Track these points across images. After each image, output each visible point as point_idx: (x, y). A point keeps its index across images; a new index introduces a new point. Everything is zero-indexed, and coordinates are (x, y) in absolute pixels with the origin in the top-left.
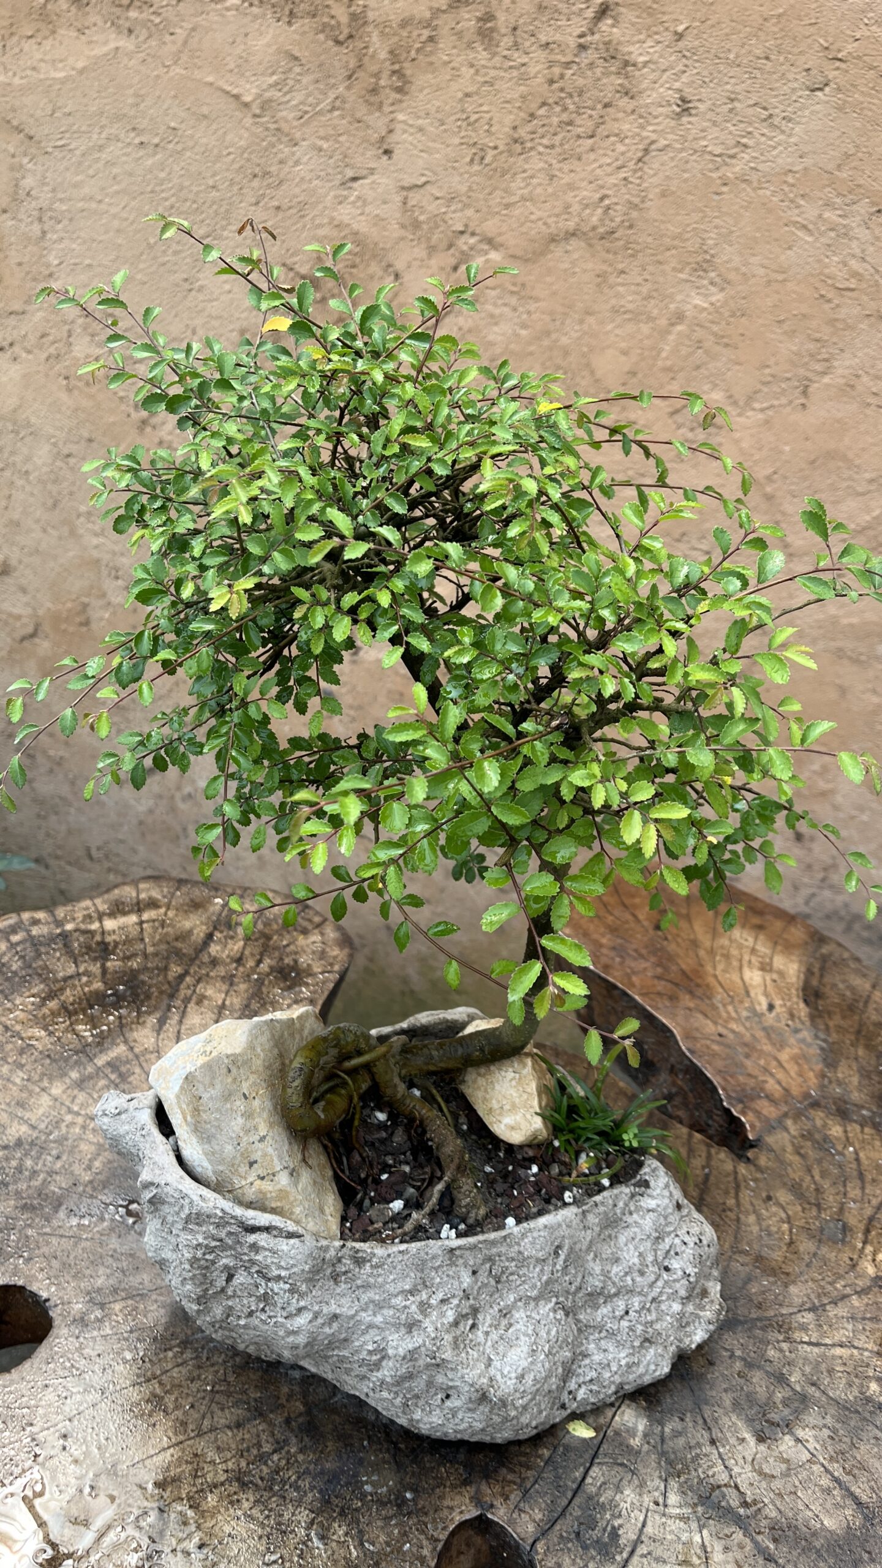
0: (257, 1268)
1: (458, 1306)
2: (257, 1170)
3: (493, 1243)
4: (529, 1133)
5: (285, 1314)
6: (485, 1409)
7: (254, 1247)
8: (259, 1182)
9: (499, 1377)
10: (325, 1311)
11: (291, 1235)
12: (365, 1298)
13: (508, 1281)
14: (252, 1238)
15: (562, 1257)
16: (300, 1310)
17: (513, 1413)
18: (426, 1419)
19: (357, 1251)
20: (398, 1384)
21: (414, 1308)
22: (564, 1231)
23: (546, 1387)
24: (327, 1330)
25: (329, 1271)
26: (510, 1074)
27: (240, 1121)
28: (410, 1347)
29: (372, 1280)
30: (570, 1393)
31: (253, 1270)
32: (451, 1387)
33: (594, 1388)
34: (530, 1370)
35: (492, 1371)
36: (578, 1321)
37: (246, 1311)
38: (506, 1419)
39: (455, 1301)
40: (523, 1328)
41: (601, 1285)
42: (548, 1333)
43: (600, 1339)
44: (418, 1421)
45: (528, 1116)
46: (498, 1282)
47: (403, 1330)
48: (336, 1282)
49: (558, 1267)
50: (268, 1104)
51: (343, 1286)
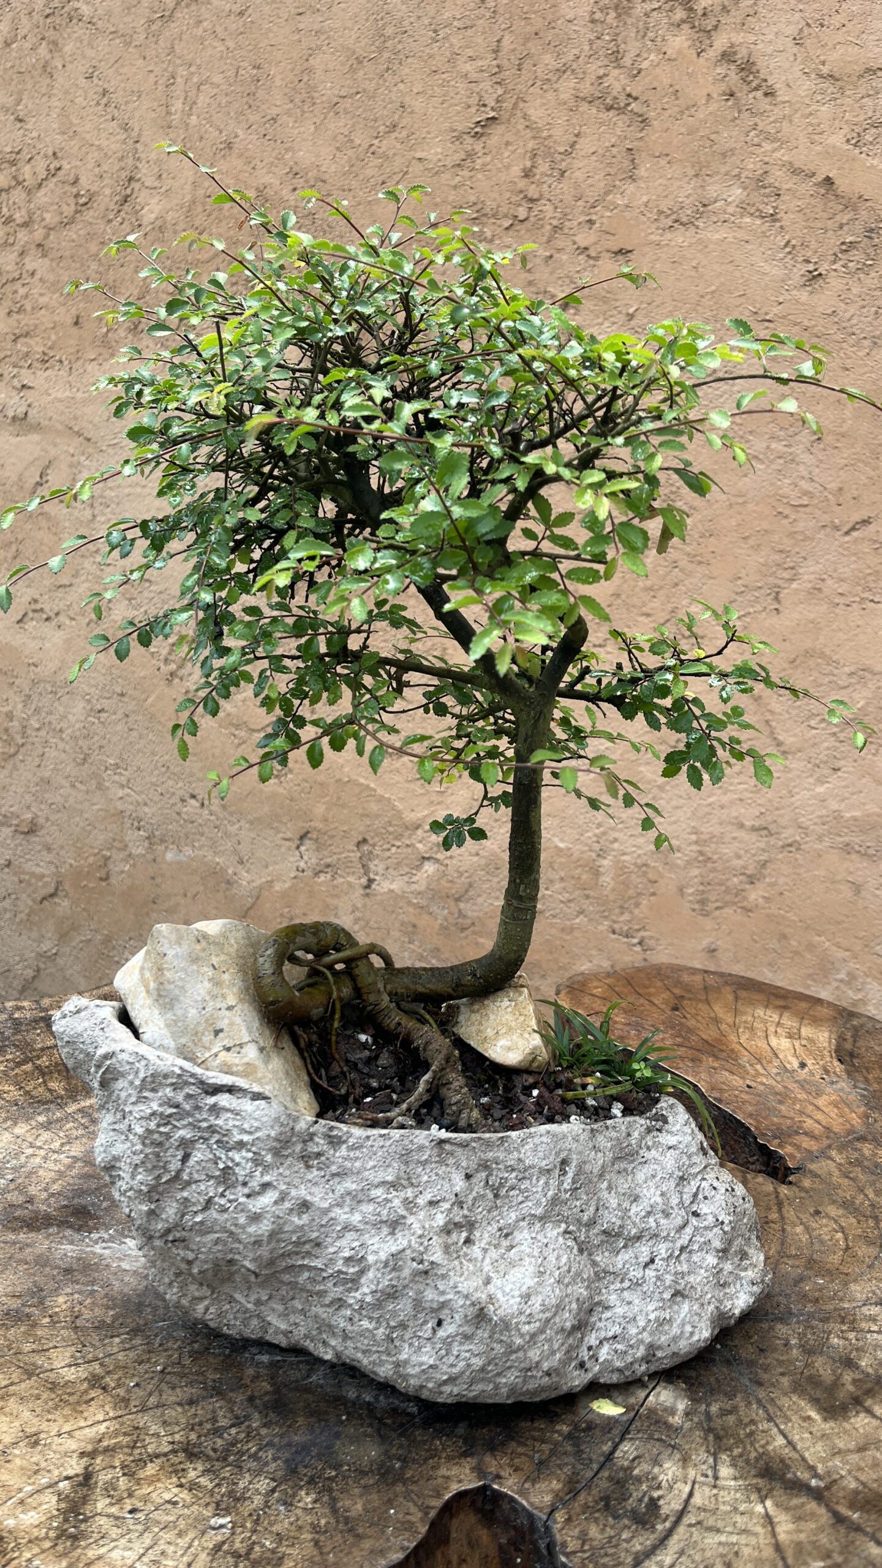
0: (216, 1137)
1: (450, 1210)
2: (223, 1040)
3: (488, 1144)
4: (527, 1051)
5: (246, 1191)
6: (483, 1334)
7: (215, 1109)
8: (224, 1053)
9: (500, 1295)
10: (294, 1192)
11: (257, 1096)
12: (340, 1189)
13: (507, 1197)
14: (211, 1100)
15: (570, 1175)
16: (266, 1186)
17: (518, 1341)
18: (414, 1358)
19: (331, 1128)
20: (378, 1305)
21: (396, 1202)
22: (569, 1144)
23: (557, 1319)
24: (296, 1219)
25: (298, 1148)
26: (506, 1003)
27: (207, 985)
28: (394, 1249)
29: (348, 1164)
30: (590, 1348)
31: (213, 1141)
32: (443, 1305)
33: (620, 1347)
34: (537, 1293)
35: (491, 1289)
36: (594, 1264)
37: (202, 1199)
38: (511, 1350)
39: (446, 1206)
40: (528, 1250)
41: (619, 1223)
42: (558, 1258)
43: (623, 1290)
44: (406, 1362)
45: (526, 1035)
46: (496, 1196)
47: (385, 1230)
48: (308, 1167)
49: (566, 1186)
50: (239, 983)
51: (316, 1173)
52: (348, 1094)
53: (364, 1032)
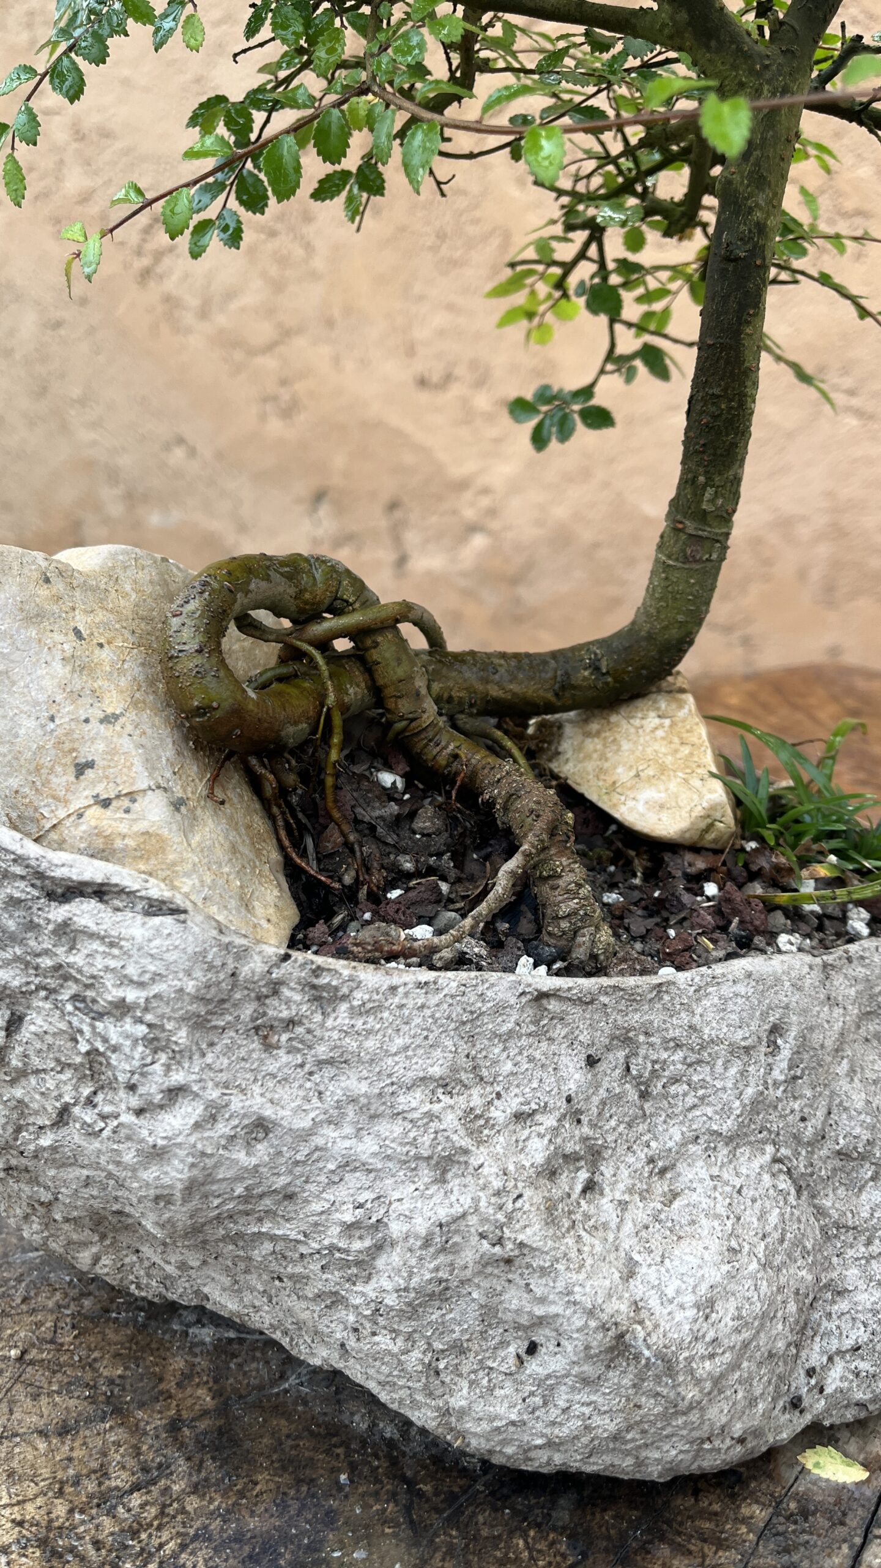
0: (72, 988)
1: (555, 1131)
2: (94, 785)
3: (633, 998)
4: (698, 811)
5: (135, 1102)
6: (621, 1378)
7: (66, 932)
8: (96, 811)
9: (654, 1302)
10: (237, 1103)
11: (156, 908)
12: (335, 1091)
13: (666, 1096)
14: (59, 913)
15: (786, 1053)
16: (174, 1093)
17: (691, 1393)
18: (479, 1408)
19: (318, 971)
20: (412, 1311)
21: (450, 1120)
22: (786, 995)
23: (763, 1339)
24: (241, 1156)
25: (247, 1011)
26: (652, 720)
27: (60, 670)
28: (443, 1214)
29: (351, 1044)
30: (811, 1372)
31: (65, 995)
32: (541, 1322)
33: (864, 1366)
34: (728, 1294)
35: (637, 1288)
36: (820, 1212)
37: (52, 1106)
38: (675, 1409)
39: (549, 1121)
40: (706, 1203)
41: (866, 1135)
42: (762, 1216)
44: (462, 1413)
45: (696, 783)
46: (644, 1095)
47: (426, 1174)
48: (268, 1047)
49: (777, 1075)
50: (133, 668)
51: (284, 1058)
52: (357, 883)
53: (390, 768)
